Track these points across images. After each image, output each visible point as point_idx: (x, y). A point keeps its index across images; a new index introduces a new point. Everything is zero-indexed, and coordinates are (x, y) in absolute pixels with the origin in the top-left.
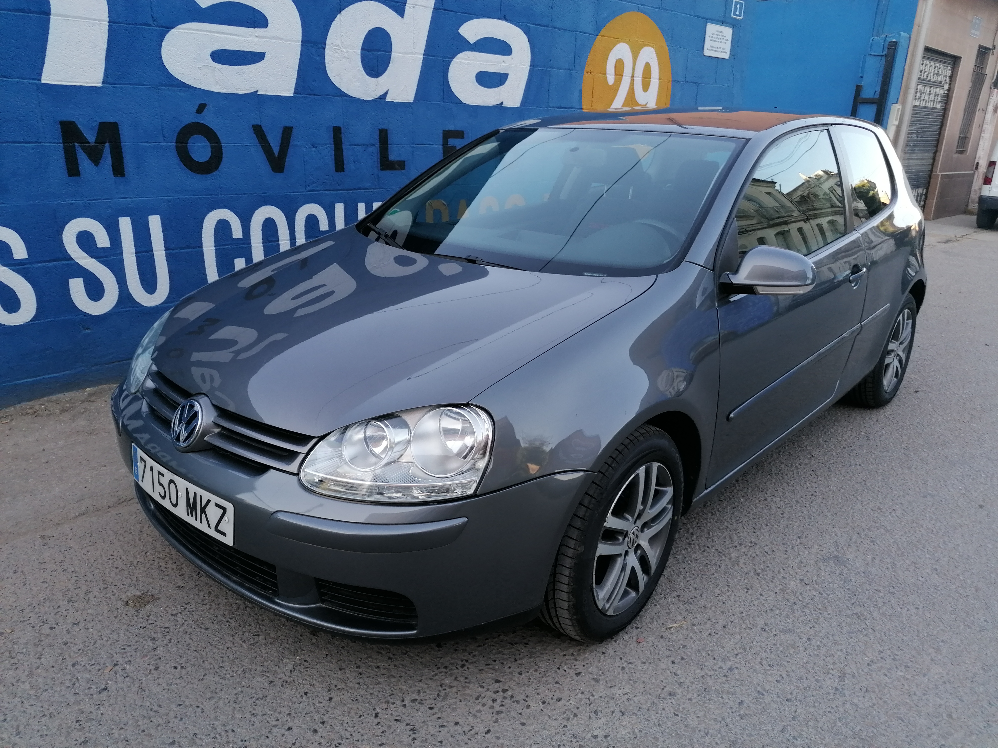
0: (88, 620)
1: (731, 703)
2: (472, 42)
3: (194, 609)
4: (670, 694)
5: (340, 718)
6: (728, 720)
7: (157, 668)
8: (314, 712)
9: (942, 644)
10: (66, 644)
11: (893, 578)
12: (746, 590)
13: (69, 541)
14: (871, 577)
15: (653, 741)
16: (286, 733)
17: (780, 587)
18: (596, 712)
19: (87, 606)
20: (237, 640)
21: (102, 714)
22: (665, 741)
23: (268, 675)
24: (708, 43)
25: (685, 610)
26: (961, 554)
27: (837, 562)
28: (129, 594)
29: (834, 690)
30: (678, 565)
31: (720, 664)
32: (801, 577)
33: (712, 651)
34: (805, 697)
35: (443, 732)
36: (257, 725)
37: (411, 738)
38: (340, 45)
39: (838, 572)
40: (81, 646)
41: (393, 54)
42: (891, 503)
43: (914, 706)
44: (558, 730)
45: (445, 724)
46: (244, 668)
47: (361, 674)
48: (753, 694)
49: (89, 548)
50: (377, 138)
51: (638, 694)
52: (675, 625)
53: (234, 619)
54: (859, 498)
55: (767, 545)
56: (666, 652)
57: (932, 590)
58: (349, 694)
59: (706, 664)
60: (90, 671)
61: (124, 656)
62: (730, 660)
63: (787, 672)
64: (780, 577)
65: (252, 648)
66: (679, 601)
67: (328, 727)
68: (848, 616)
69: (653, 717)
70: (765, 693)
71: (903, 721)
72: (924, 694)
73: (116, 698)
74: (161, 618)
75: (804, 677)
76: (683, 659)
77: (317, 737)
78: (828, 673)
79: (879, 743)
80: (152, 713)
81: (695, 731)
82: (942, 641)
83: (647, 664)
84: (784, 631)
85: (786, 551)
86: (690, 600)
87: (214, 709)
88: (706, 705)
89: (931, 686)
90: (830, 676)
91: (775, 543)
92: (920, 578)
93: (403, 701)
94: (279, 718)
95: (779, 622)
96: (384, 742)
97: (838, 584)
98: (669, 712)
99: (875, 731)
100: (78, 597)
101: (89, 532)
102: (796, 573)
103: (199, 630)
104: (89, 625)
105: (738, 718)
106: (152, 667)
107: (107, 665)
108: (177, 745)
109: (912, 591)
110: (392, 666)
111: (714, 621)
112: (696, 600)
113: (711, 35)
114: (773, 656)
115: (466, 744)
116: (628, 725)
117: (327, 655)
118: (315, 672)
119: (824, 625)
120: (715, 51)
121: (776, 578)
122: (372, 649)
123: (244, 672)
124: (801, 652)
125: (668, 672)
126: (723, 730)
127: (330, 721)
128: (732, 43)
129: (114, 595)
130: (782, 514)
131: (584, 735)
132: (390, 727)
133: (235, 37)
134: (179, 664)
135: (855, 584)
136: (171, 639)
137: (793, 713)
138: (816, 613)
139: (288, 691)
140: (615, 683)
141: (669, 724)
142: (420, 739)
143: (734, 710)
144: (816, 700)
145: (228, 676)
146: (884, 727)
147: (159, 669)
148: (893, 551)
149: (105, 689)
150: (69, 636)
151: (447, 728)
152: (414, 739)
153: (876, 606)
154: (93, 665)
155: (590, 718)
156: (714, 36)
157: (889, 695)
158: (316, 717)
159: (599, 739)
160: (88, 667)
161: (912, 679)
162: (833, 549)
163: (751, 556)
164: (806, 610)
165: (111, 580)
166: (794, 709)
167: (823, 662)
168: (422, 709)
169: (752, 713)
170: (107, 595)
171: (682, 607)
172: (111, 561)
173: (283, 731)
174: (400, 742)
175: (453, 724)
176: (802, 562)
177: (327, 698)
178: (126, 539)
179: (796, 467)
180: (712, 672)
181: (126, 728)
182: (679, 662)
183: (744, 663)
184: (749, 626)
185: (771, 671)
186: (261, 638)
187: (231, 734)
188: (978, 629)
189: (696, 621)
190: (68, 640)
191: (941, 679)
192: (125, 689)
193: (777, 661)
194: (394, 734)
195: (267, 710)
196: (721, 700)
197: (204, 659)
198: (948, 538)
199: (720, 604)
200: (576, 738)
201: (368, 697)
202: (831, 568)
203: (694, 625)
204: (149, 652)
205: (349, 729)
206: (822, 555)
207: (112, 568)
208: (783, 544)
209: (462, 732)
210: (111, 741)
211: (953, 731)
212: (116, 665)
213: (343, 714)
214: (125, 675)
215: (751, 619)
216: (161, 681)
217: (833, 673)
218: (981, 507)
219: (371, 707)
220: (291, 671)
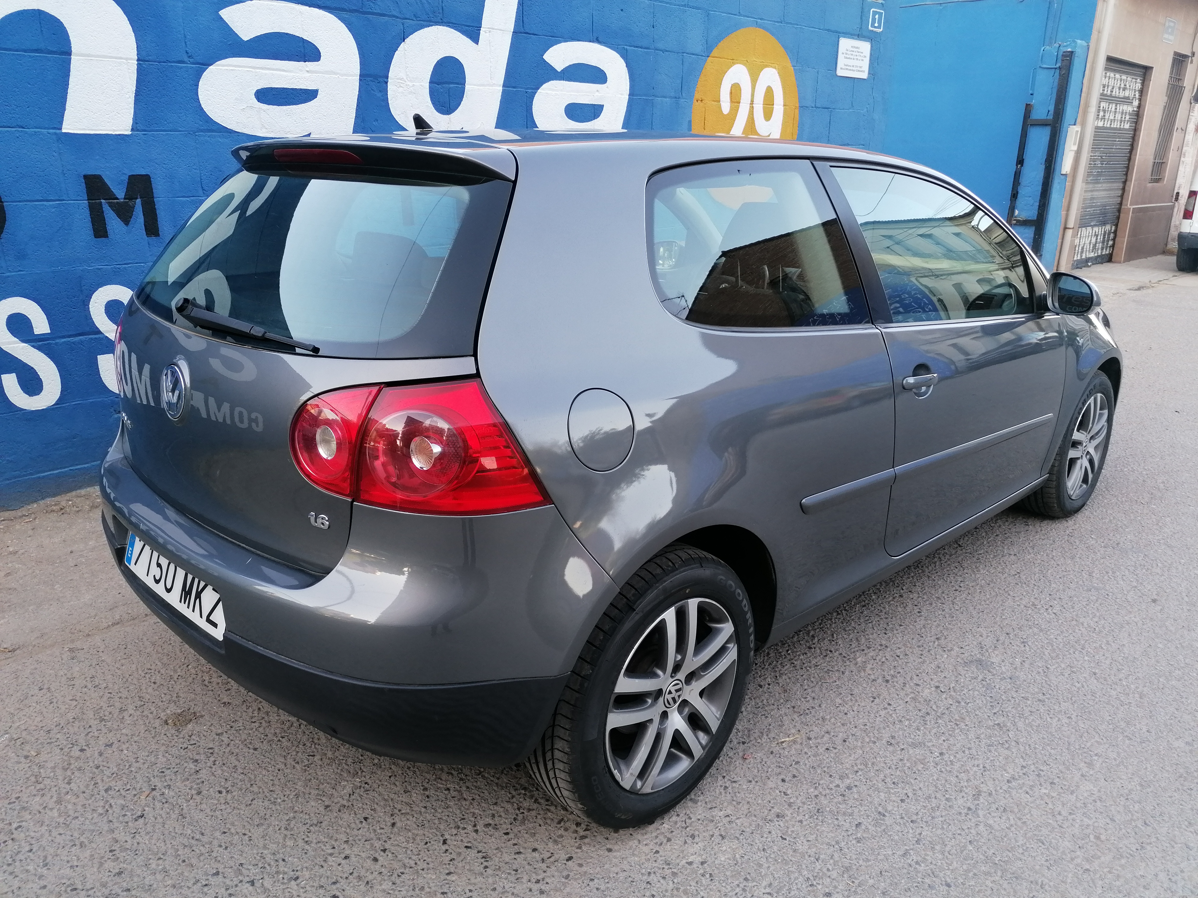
0: (122, 741)
1: (847, 825)
2: (559, 69)
3: (242, 728)
4: (778, 816)
5: (403, 845)
6: (843, 844)
7: (199, 793)
8: (375, 839)
9: (1096, 758)
10: (98, 767)
11: (1044, 684)
12: (872, 699)
13: (101, 654)
14: (1018, 683)
15: (755, 868)
16: (343, 862)
17: (912, 695)
18: (693, 836)
19: (122, 725)
20: (290, 761)
21: (138, 843)
22: (769, 867)
23: (324, 799)
24: (842, 61)
25: (799, 722)
26: (1126, 655)
27: (980, 666)
28: (169, 712)
29: (966, 810)
30: (795, 671)
31: (837, 782)
32: (937, 684)
33: (828, 767)
34: (933, 818)
35: (518, 859)
36: (311, 853)
37: (482, 866)
38: (405, 78)
39: (980, 677)
40: (115, 769)
41: (467, 87)
42: (1048, 599)
43: (1058, 827)
44: (649, 857)
45: (521, 851)
46: (297, 791)
47: (428, 797)
48: (872, 815)
49: (123, 661)
51: (742, 816)
52: (787, 739)
53: (286, 738)
54: (1011, 593)
55: (899, 648)
56: (775, 769)
57: (1089, 697)
58: (414, 819)
59: (821, 782)
60: (125, 797)
61: (163, 779)
62: (848, 778)
63: (914, 790)
64: (912, 684)
65: (306, 770)
66: (795, 712)
67: (390, 855)
68: (988, 728)
69: (757, 841)
70: (886, 814)
71: (1043, 844)
72: (1070, 813)
73: (154, 826)
74: (204, 738)
75: (933, 796)
76: (794, 776)
77: (377, 866)
78: (961, 791)
79: (1014, 869)
80: (194, 842)
81: (804, 856)
82: (1096, 755)
83: (753, 782)
84: (914, 745)
85: (922, 655)
86: (807, 711)
87: (263, 837)
88: (818, 827)
89: (1079, 805)
90: (963, 794)
91: (909, 645)
92: (1077, 684)
93: (475, 826)
94: (335, 846)
95: (907, 735)
96: (452, 871)
97: (979, 691)
98: (776, 835)
99: (1011, 855)
100: (111, 716)
101: (123, 643)
102: (932, 680)
103: (246, 750)
104: (124, 747)
105: (854, 842)
106: (194, 792)
107: (144, 790)
108: (220, 876)
109: (1065, 698)
110: (464, 788)
111: (833, 734)
112: (813, 711)
113: (845, 51)
114: (898, 773)
115: (545, 872)
116: (729, 850)
117: (390, 777)
118: (376, 795)
119: (959, 738)
120: (850, 70)
121: (907, 685)
122: (442, 770)
123: (297, 796)
124: (931, 768)
125: (777, 791)
126: (836, 856)
127: (393, 848)
128: (870, 60)
129: (151, 713)
130: (919, 612)
131: (678, 861)
132: (459, 854)
133: (282, 73)
134: (224, 788)
135: (1000, 691)
136: (215, 761)
137: (918, 836)
138: (951, 724)
139: (346, 816)
140: (716, 803)
141: (775, 848)
142: (493, 867)
143: (850, 833)
144: (945, 820)
145: (279, 800)
146: (1021, 851)
147: (202, 794)
148: (1046, 653)
149: (142, 817)
150: (100, 759)
151: (523, 856)
152: (486, 867)
153: (1021, 716)
154: (128, 790)
155: (686, 842)
156: (848, 52)
157: (1029, 815)
158: (378, 844)
159: (695, 866)
160: (122, 792)
161: (1058, 797)
162: (976, 651)
163: (880, 661)
164: (940, 721)
165: (148, 697)
166: (918, 831)
167: (956, 779)
168: (497, 834)
169: (870, 836)
170: (144, 714)
171: (797, 719)
172: (148, 676)
173: (340, 860)
174: (470, 870)
175: (530, 851)
176: (939, 667)
177: (389, 824)
178: (165, 651)
179: (940, 558)
180: (828, 791)
181: (164, 858)
182: (790, 780)
183: (864, 780)
184: (872, 739)
185: (895, 790)
186: (316, 758)
187: (281, 863)
188: (1139, 740)
189: (812, 735)
190: (101, 763)
191: (1091, 797)
192: (164, 815)
193: (902, 778)
194: (464, 862)
195: (321, 837)
196: (836, 822)
197: (253, 782)
198: (1112, 637)
199: (841, 715)
200: (669, 864)
201: (436, 821)
202: (973, 673)
203: (809, 739)
204: (190, 775)
205: (414, 857)
206: (963, 659)
207: (149, 683)
208: (919, 647)
209: (540, 859)
210: (149, 872)
211: (1099, 854)
212: (154, 790)
213: (408, 842)
214: (164, 801)
215: (876, 731)
216: (204, 806)
217: (966, 791)
218: (1154, 601)
219: (438, 833)
220: (350, 795)
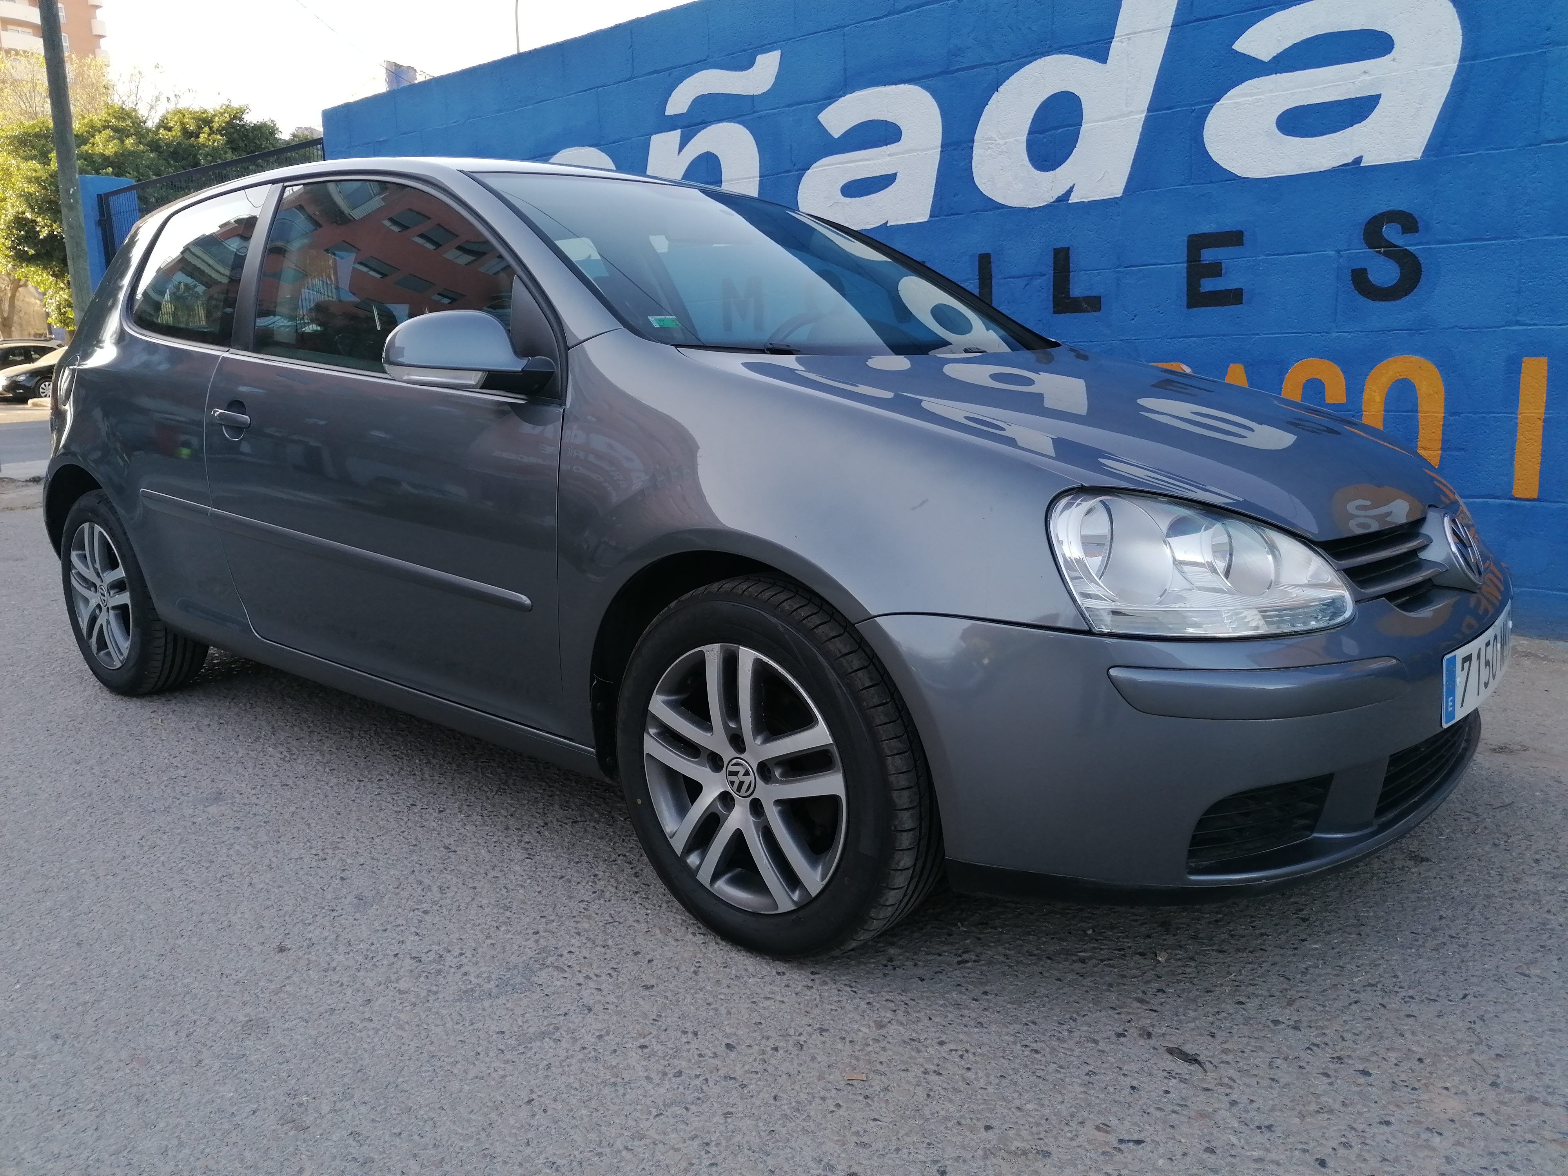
38: (995, 136)
41: (1084, 127)
50: (1051, 263)
133: (865, 162)
